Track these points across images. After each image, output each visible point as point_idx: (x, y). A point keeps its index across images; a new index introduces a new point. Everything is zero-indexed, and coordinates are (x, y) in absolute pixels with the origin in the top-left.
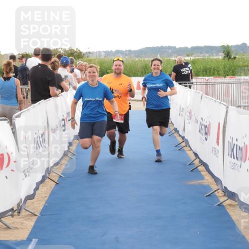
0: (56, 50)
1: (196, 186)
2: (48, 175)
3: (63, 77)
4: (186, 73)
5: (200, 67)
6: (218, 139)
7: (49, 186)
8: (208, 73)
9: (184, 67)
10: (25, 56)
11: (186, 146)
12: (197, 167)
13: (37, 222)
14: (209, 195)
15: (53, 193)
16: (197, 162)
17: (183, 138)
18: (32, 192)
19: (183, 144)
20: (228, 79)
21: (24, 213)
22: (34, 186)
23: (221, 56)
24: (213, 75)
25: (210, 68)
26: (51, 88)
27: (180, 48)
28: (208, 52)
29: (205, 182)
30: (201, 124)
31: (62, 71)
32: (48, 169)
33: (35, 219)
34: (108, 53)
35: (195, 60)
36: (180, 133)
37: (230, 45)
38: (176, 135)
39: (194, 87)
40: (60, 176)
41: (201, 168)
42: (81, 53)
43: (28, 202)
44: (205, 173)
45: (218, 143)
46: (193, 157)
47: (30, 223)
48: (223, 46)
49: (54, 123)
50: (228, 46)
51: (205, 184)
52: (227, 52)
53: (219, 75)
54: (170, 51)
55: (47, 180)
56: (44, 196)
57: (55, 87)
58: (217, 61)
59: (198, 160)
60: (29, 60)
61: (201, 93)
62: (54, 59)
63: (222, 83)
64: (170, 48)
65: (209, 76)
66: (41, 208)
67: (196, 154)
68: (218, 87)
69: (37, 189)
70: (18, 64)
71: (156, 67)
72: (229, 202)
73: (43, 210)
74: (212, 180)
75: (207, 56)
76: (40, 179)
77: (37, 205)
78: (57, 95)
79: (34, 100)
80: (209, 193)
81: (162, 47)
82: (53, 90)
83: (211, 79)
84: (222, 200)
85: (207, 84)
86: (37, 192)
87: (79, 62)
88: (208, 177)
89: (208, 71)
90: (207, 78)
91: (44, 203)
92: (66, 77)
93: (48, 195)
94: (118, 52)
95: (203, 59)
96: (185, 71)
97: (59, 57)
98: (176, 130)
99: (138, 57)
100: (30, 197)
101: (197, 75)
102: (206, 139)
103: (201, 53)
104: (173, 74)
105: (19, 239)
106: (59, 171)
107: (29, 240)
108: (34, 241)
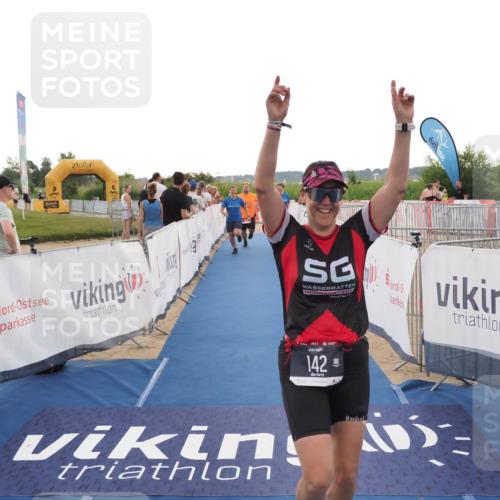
0: (188, 175)
2: (179, 295)
7: (180, 305)
13: (168, 340)
15: (183, 313)
18: (163, 312)
20: (353, 203)
21: (156, 332)
22: (165, 306)
26: (182, 211)
31: (192, 195)
32: (179, 289)
33: (166, 338)
34: (237, 178)
37: (355, 170)
40: (191, 296)
42: (211, 177)
43: (160, 321)
47: (161, 342)
49: (185, 244)
50: (353, 172)
52: (352, 177)
53: (344, 199)
55: (178, 300)
56: (175, 316)
57: (186, 210)
62: (186, 182)
63: (348, 207)
66: (172, 327)
69: (168, 308)
73: (174, 329)
76: (171, 299)
77: (168, 325)
78: (188, 218)
79: (166, 222)
81: (289, 172)
82: (184, 212)
86: (168, 312)
91: (174, 322)
93: (178, 315)
100: (161, 317)
105: (150, 358)
106: (190, 291)
107: (160, 359)
108: (165, 360)
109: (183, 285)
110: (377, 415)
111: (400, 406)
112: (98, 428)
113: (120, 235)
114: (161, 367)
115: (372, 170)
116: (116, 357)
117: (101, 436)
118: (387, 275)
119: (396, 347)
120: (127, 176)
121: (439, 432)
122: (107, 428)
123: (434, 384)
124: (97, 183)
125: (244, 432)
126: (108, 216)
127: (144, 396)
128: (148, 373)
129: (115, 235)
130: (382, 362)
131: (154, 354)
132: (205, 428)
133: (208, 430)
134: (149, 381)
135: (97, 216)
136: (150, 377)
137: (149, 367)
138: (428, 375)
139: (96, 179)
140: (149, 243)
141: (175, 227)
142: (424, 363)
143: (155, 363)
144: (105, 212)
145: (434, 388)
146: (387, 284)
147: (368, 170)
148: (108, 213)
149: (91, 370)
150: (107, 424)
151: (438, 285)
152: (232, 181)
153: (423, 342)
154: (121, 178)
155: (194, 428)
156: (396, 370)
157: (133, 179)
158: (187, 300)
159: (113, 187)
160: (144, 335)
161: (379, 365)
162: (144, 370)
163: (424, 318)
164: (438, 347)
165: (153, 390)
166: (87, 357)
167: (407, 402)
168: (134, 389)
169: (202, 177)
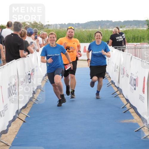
0: (24, 23)
1: (128, 124)
2: (17, 116)
3: (29, 43)
4: (120, 40)
5: (130, 35)
6: (144, 89)
7: (19, 123)
8: (136, 40)
9: (119, 36)
11: (120, 94)
12: (128, 110)
14: (137, 131)
15: (21, 129)
17: (118, 88)
18: (6, 128)
19: (118, 93)
22: (7, 124)
23: (145, 28)
24: (140, 41)
25: (138, 37)
26: (20, 51)
27: (116, 22)
28: (136, 25)
29: (134, 121)
30: (131, 78)
32: (18, 111)
33: (8, 148)
34: (62, 26)
35: (127, 30)
36: (116, 84)
38: (113, 85)
39: (126, 50)
40: (27, 116)
41: (132, 110)
42: (42, 25)
43: (3, 135)
44: (134, 114)
46: (125, 102)
48: (147, 21)
51: (134, 122)
53: (144, 41)
54: (108, 24)
55: (17, 119)
56: (15, 131)
57: (23, 51)
58: (143, 31)
59: (129, 104)
61: (131, 55)
63: (146, 48)
64: (108, 21)
65: (137, 43)
67: (127, 100)
68: (144, 51)
69: (9, 126)
71: (98, 37)
75: (135, 28)
76: (11, 118)
77: (10, 138)
78: (25, 57)
80: (138, 129)
81: (102, 21)
82: (22, 52)
84: (147, 134)
85: (135, 48)
86: (10, 128)
87: (42, 32)
88: (136, 117)
90: (135, 44)
91: (14, 136)
92: (32, 42)
93: (17, 131)
94: (69, 24)
95: (133, 30)
96: (120, 39)
98: (113, 82)
99: (84, 28)
100: (4, 132)
101: (128, 42)
102: (135, 89)
103: (131, 25)
104: (111, 41)
106: (26, 112)
109: (21, 107)
141: (15, 64)
152: (58, 28)
158: (24, 119)
169: (35, 25)
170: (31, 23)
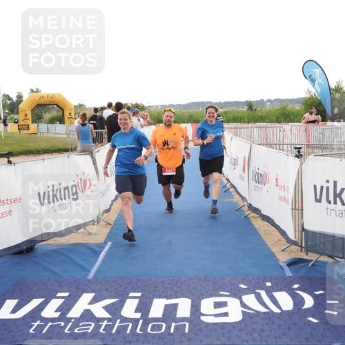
0: (126, 104)
1: (228, 203)
5: (230, 116)
6: (244, 168)
10: (103, 109)
12: (229, 189)
13: (111, 229)
14: (238, 210)
16: (228, 185)
18: (108, 207)
20: (251, 125)
21: (102, 223)
22: (110, 203)
23: (245, 109)
24: (240, 122)
25: (237, 118)
28: (236, 106)
29: (235, 200)
33: (110, 227)
34: (163, 106)
41: (232, 190)
42: (144, 106)
43: (105, 215)
44: (234, 194)
45: (244, 171)
46: (226, 182)
47: (106, 231)
48: (247, 101)
50: (251, 101)
52: (250, 105)
53: (244, 122)
58: (243, 112)
60: (105, 111)
61: (232, 135)
63: (247, 128)
66: (114, 219)
67: (228, 180)
68: (244, 131)
69: (111, 205)
70: (98, 114)
71: (211, 115)
72: (253, 214)
73: (116, 221)
74: (240, 199)
75: (235, 108)
76: (113, 198)
77: (112, 217)
80: (238, 208)
81: (203, 102)
83: (239, 125)
84: (247, 213)
85: (235, 128)
86: (112, 207)
87: (142, 113)
88: (237, 196)
89: (236, 119)
90: (235, 124)
91: (116, 215)
94: (170, 106)
95: (233, 111)
97: (129, 109)
99: (185, 109)
100: (107, 211)
101: (228, 122)
102: (235, 169)
103: (231, 106)
105: (98, 242)
107: (106, 243)
108: (109, 243)
110: (269, 284)
111: (285, 278)
112: (59, 294)
113: (75, 150)
114: (106, 248)
115: (265, 100)
116: (73, 241)
117: (62, 301)
118: (277, 179)
119: (283, 233)
120: (80, 106)
121: (315, 297)
122: (66, 294)
123: (311, 261)
124: (58, 111)
125: (168, 297)
126: (66, 136)
127: (93, 271)
128: (97, 254)
129: (72, 150)
130: (272, 245)
131: (101, 239)
132: (139, 294)
133: (142, 295)
134: (97, 259)
135: (57, 136)
136: (98, 257)
137: (97, 249)
138: (307, 254)
139: (57, 108)
140: (97, 156)
142: (303, 246)
143: (102, 246)
144: (64, 133)
145: (311, 264)
146: (277, 186)
147: (262, 100)
148: (66, 133)
149: (54, 251)
150: (66, 292)
151: (315, 186)
152: (159, 109)
153: (303, 229)
154: (75, 107)
155: (131, 294)
156: (283, 250)
157: (85, 108)
159: (70, 114)
160: (93, 224)
161: (271, 247)
162: (94, 251)
163: (304, 212)
164: (314, 234)
165: (101, 266)
166: (51, 241)
167: (291, 275)
168: (86, 265)
169: (137, 106)
170: (132, 104)
